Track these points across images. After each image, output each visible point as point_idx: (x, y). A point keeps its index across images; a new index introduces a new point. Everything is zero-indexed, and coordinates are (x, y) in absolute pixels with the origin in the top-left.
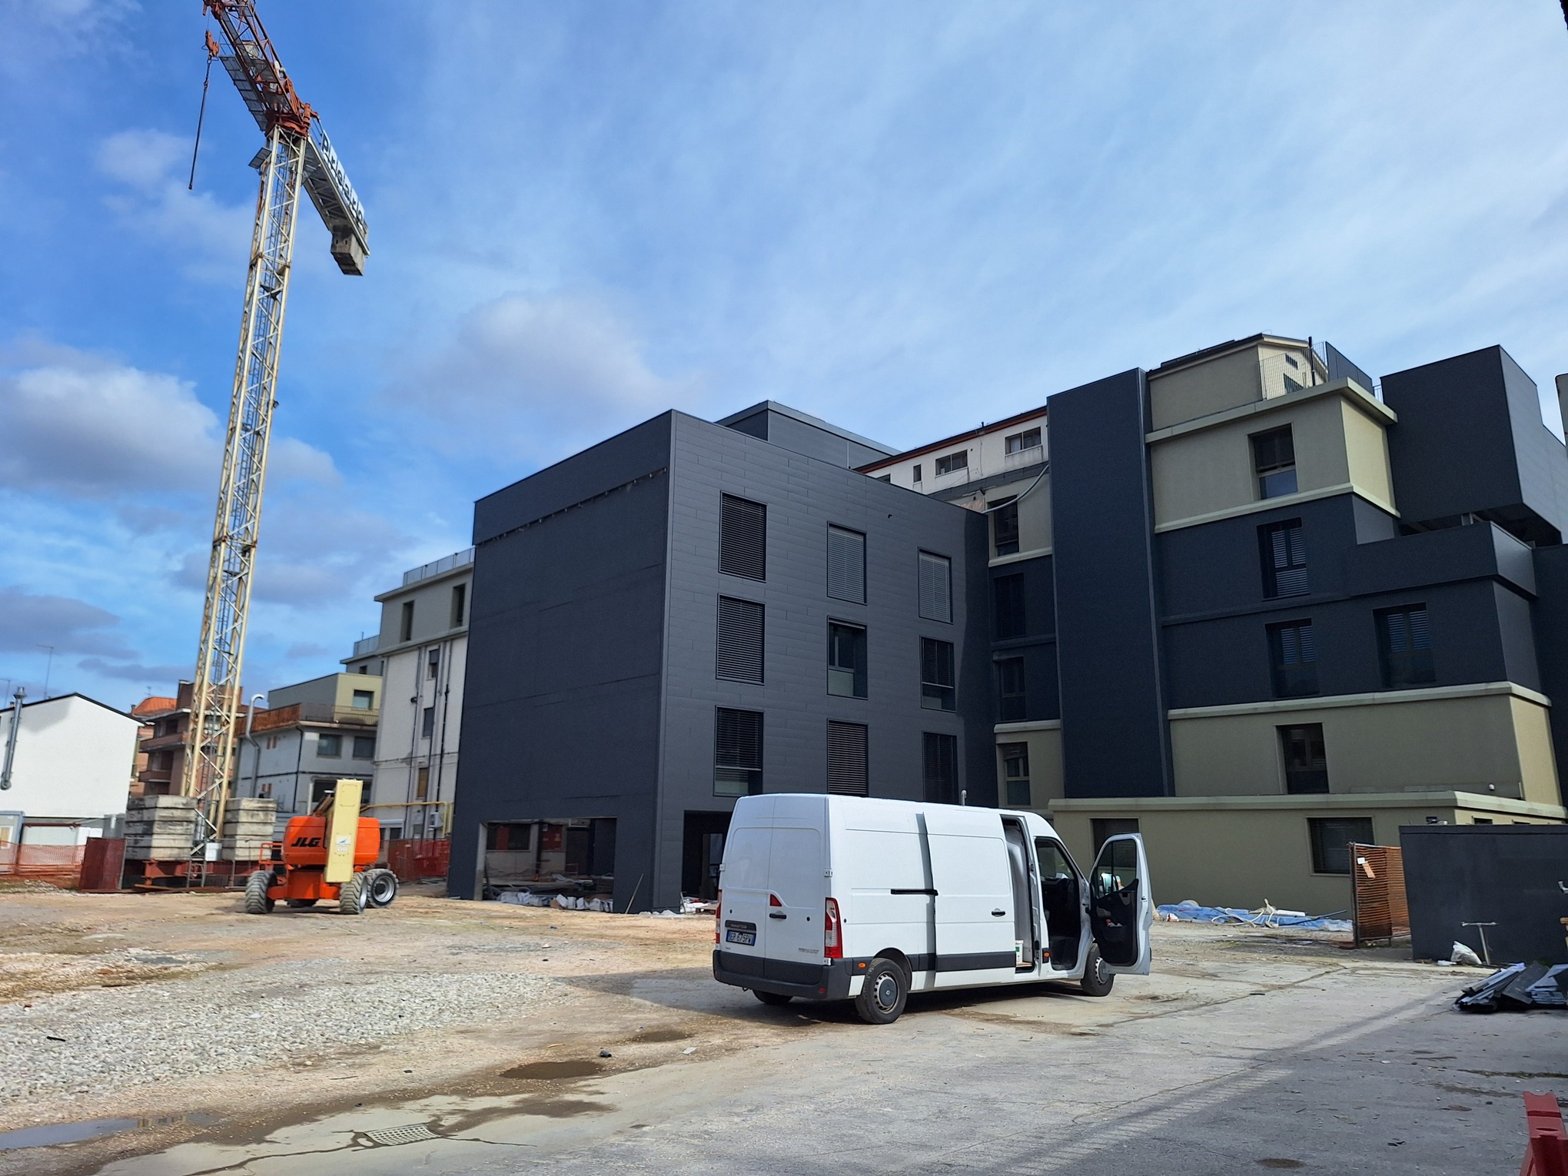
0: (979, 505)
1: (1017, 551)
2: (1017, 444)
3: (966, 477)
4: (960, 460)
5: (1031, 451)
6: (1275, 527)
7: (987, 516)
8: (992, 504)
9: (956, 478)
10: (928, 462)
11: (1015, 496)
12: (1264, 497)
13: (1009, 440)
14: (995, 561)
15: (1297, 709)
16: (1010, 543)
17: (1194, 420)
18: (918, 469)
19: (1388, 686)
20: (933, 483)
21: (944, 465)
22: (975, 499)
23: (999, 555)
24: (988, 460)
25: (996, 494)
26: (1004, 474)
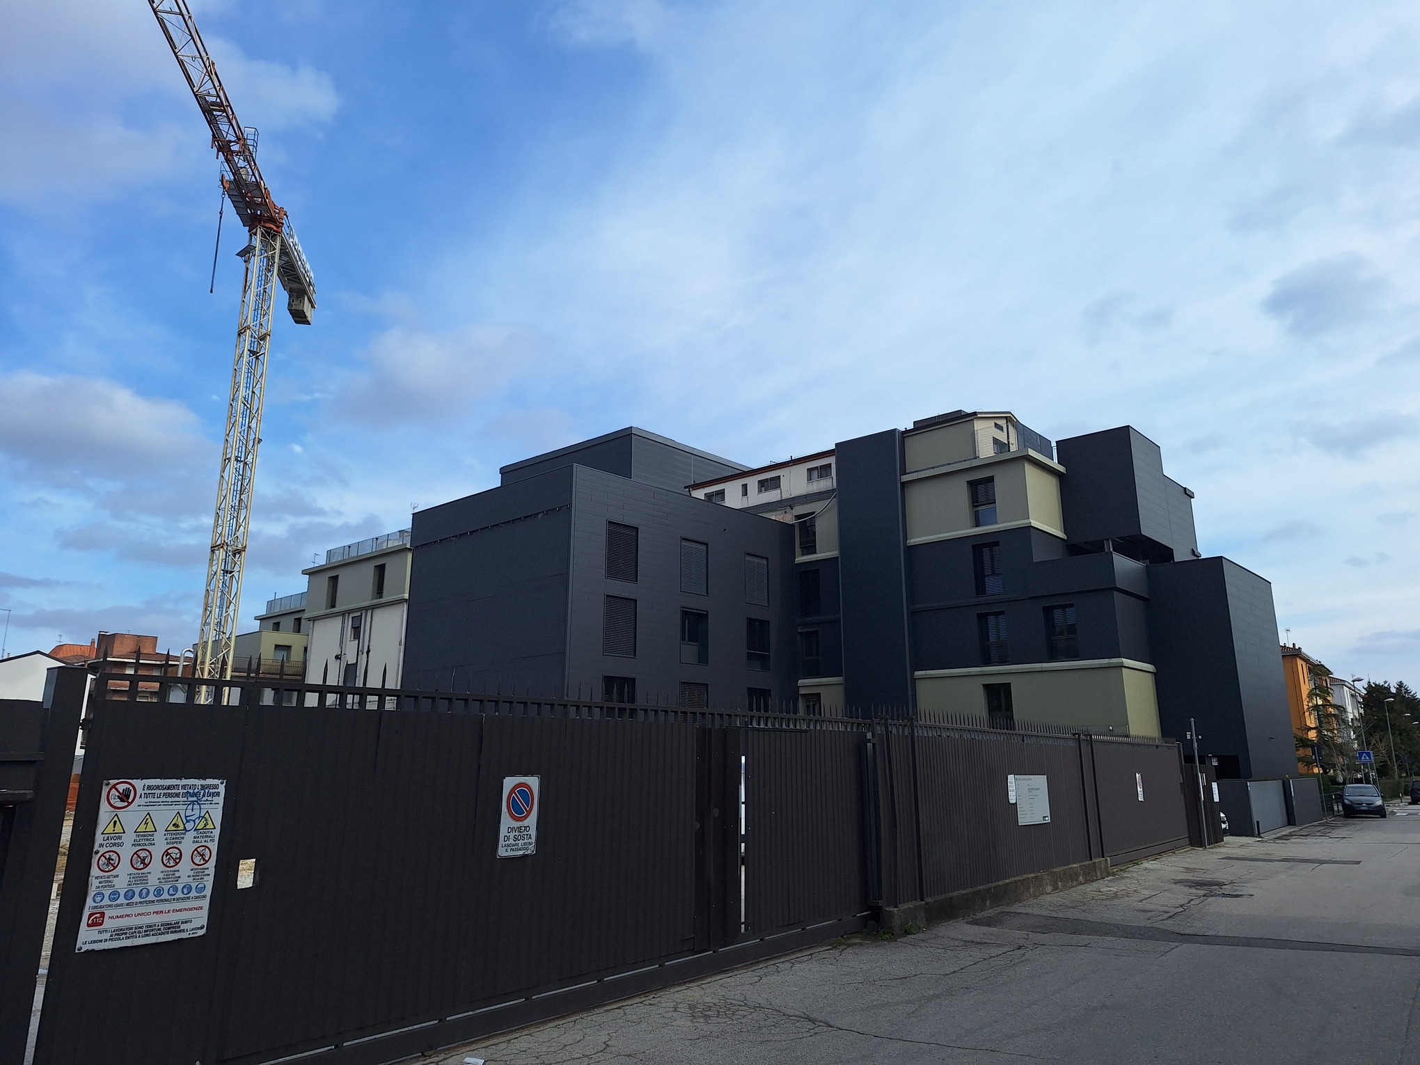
0: (788, 518)
1: (815, 552)
2: (815, 474)
3: (780, 495)
4: (774, 483)
5: (825, 480)
6: (984, 545)
7: (794, 526)
8: (798, 517)
9: (772, 496)
10: (753, 482)
11: (814, 513)
12: (977, 525)
13: (810, 470)
14: (800, 559)
15: (996, 672)
16: (810, 547)
17: (933, 468)
18: (745, 487)
19: (1052, 659)
20: (756, 498)
21: (764, 486)
22: (786, 512)
23: (803, 555)
24: (795, 484)
25: (800, 510)
26: (806, 496)
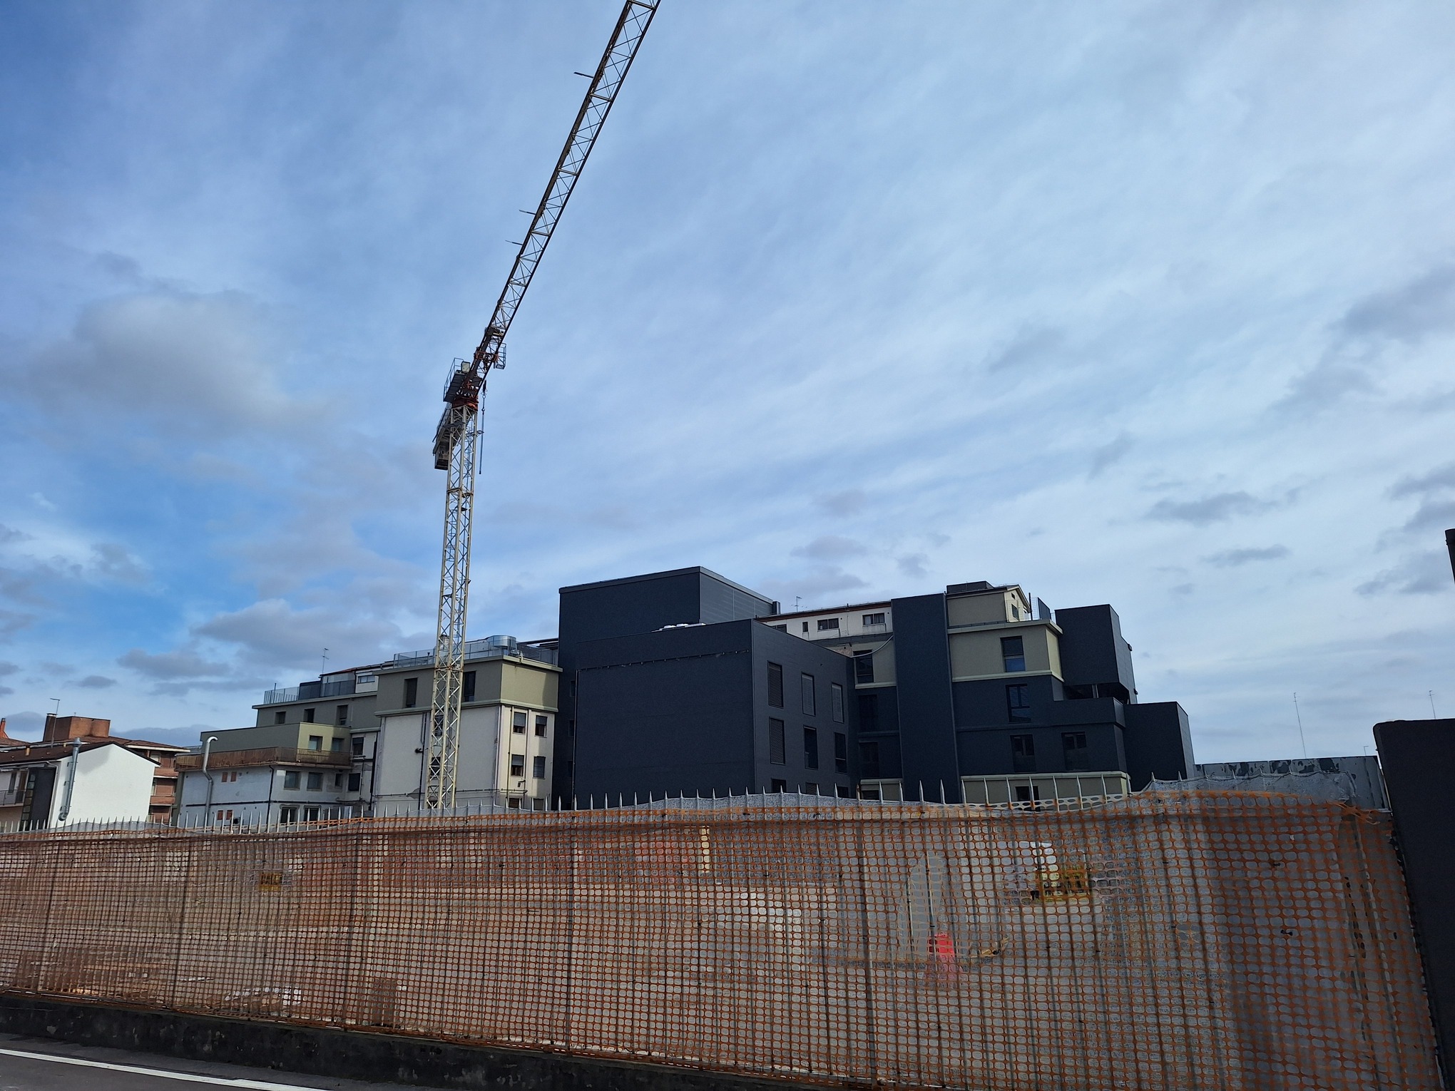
0: (847, 652)
1: (872, 682)
2: (870, 620)
3: (839, 634)
4: (834, 624)
5: (880, 626)
6: (1013, 687)
7: (853, 659)
8: (856, 653)
9: (831, 634)
10: (813, 622)
11: (871, 651)
12: (1008, 671)
13: (865, 616)
14: (858, 686)
15: (1026, 778)
16: (867, 675)
17: (972, 625)
18: (805, 625)
19: (1068, 770)
20: (815, 634)
21: (823, 625)
22: (844, 648)
23: (861, 683)
24: (852, 626)
25: (858, 647)
26: (862, 636)
